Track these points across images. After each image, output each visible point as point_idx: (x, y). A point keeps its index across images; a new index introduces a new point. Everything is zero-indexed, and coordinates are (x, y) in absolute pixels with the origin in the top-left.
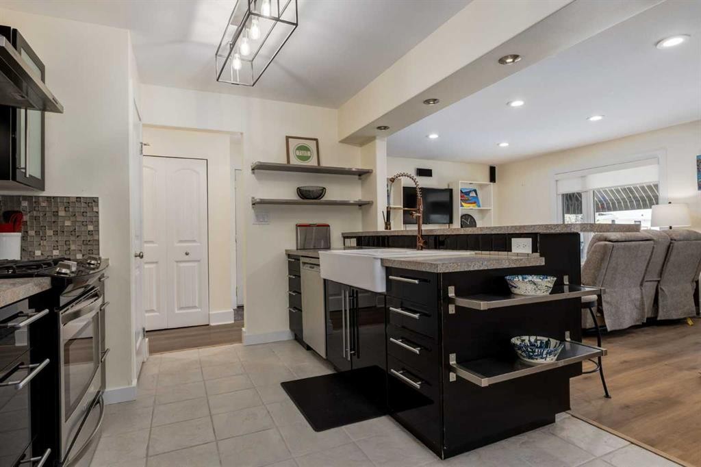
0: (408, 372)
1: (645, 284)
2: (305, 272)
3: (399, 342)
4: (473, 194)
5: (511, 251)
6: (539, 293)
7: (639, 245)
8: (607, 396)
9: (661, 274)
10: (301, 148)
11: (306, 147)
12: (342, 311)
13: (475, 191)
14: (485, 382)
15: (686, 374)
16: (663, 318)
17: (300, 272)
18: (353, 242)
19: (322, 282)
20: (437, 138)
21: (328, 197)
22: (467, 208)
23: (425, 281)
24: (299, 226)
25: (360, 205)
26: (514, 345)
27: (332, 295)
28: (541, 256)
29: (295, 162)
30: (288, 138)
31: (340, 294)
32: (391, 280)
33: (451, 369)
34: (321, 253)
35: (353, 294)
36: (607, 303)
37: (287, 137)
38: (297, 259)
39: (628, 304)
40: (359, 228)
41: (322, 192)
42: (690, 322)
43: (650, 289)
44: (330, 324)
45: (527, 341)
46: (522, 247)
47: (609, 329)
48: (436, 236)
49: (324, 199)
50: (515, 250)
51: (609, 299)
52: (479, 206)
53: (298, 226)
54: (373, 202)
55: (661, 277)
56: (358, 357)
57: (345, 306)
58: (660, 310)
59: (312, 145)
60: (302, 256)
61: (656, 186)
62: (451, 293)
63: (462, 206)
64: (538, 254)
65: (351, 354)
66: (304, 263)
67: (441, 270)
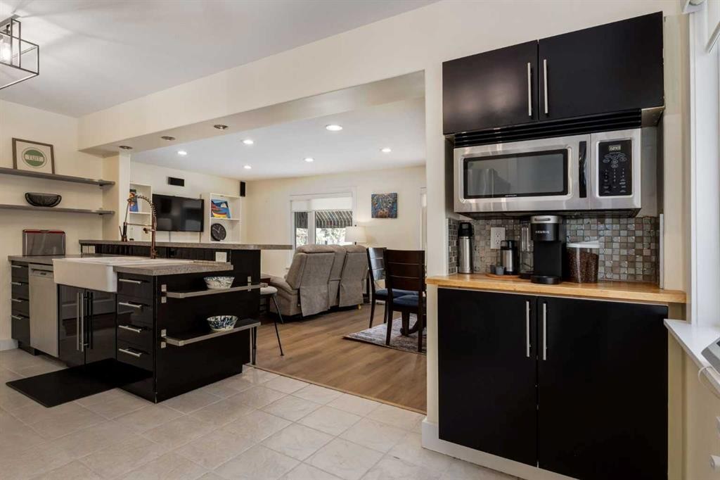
0: (133, 349)
1: (330, 282)
2: (35, 280)
3: (126, 327)
4: (224, 206)
5: (215, 260)
6: (222, 287)
7: (325, 256)
8: (282, 355)
9: (341, 276)
10: (30, 152)
11: (37, 152)
12: (76, 319)
13: (226, 203)
14: (181, 343)
15: (336, 337)
16: (343, 306)
17: (28, 279)
18: (92, 249)
19: (56, 288)
20: (185, 156)
21: (64, 204)
22: (218, 218)
23: (145, 281)
24: (27, 232)
25: (101, 214)
26: (211, 322)
27: (64, 303)
28: (232, 264)
29: (23, 166)
30: (14, 141)
31: (75, 302)
32: (122, 282)
33: (163, 340)
34: (55, 261)
35: (88, 296)
36: (304, 296)
37: (13, 139)
38: (25, 265)
39: (318, 297)
40: (99, 236)
41: (57, 199)
42: (360, 307)
43: (334, 285)
44: (63, 330)
45: (219, 320)
46: (221, 258)
47: (304, 315)
48: (167, 248)
49: (58, 206)
50: (217, 260)
51: (305, 294)
52: (229, 218)
53: (24, 232)
54: (114, 212)
55: (341, 277)
56: (92, 348)
57: (80, 313)
58: (341, 299)
59: (46, 151)
60: (31, 263)
61: (351, 212)
62: (164, 288)
63: (212, 216)
64: (230, 263)
65: (85, 347)
66: (34, 270)
67: (156, 273)
